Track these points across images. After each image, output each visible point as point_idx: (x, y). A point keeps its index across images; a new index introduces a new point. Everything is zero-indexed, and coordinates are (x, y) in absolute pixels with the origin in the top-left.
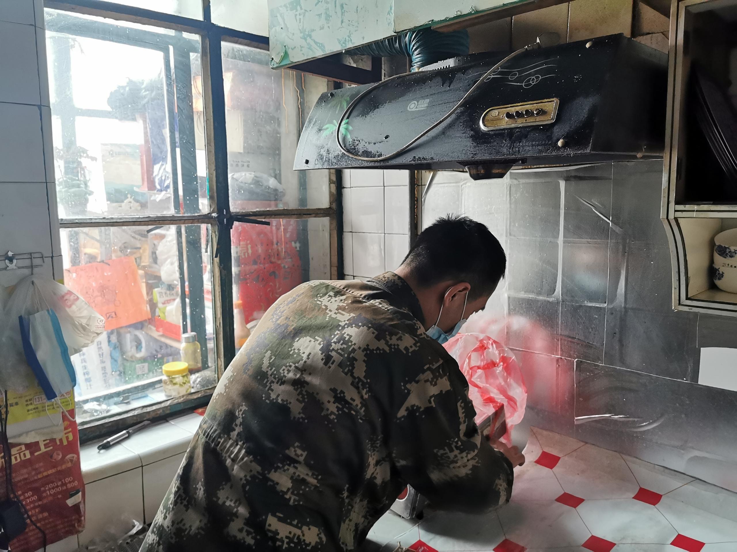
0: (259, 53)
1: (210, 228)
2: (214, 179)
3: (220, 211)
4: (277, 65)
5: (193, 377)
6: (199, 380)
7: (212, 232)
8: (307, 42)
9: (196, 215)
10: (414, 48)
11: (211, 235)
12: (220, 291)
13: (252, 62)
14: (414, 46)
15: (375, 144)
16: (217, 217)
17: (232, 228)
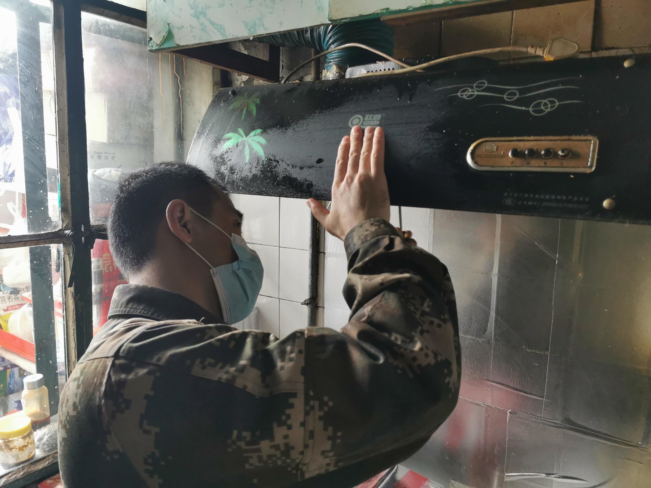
0: (131, 29)
1: (62, 249)
2: (69, 186)
3: (75, 226)
4: (157, 48)
5: (38, 434)
6: (46, 438)
7: (65, 253)
8: (199, 22)
9: (43, 232)
10: (331, 41)
11: (64, 258)
12: (75, 328)
13: (121, 39)
14: (330, 38)
15: (301, 168)
16: (72, 236)
17: (92, 248)
